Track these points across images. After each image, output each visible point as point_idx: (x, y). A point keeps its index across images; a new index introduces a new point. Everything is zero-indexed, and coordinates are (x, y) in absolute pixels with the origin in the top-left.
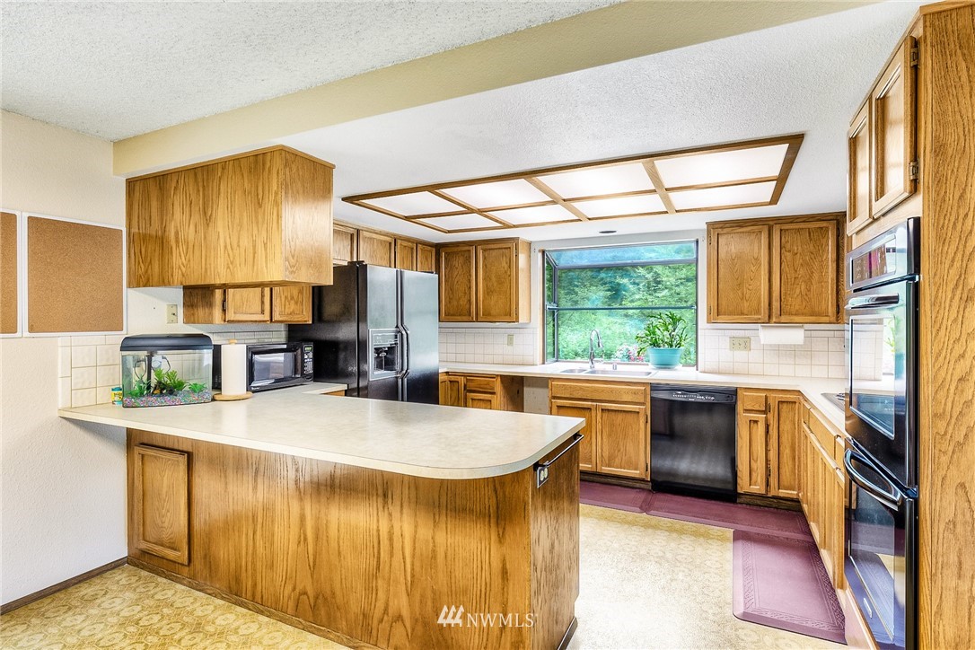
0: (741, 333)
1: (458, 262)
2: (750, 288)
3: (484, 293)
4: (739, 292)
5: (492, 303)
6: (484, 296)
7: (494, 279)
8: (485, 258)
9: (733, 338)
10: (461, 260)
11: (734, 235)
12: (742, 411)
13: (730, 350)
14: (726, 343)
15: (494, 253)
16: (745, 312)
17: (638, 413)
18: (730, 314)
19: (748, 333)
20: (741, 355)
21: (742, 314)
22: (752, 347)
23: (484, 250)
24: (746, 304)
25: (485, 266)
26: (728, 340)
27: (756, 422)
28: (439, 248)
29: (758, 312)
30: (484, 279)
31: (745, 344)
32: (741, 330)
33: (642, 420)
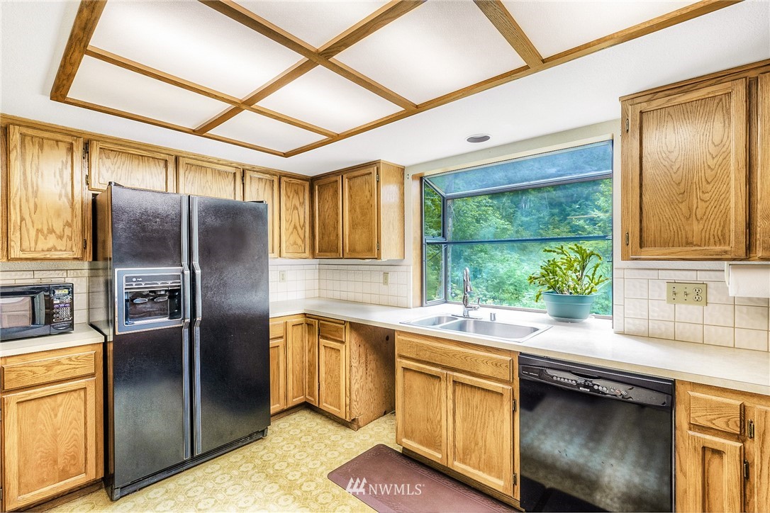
0: (690, 276)
1: (328, 194)
2: (706, 197)
3: (350, 228)
4: (683, 206)
5: (357, 237)
6: (350, 231)
7: (358, 210)
8: (350, 188)
9: (673, 284)
10: (331, 192)
11: (671, 110)
12: (685, 426)
13: (668, 302)
14: (662, 291)
15: (358, 181)
16: (695, 240)
17: (502, 395)
18: (666, 244)
19: (702, 277)
20: (688, 312)
21: (688, 244)
22: (711, 298)
23: (350, 179)
24: (697, 227)
25: (351, 196)
26: (664, 286)
27: (718, 453)
28: (313, 181)
29: (723, 239)
30: (350, 211)
31: (699, 294)
32: (688, 272)
33: (507, 407)
